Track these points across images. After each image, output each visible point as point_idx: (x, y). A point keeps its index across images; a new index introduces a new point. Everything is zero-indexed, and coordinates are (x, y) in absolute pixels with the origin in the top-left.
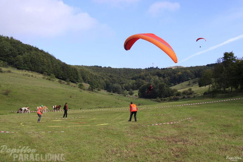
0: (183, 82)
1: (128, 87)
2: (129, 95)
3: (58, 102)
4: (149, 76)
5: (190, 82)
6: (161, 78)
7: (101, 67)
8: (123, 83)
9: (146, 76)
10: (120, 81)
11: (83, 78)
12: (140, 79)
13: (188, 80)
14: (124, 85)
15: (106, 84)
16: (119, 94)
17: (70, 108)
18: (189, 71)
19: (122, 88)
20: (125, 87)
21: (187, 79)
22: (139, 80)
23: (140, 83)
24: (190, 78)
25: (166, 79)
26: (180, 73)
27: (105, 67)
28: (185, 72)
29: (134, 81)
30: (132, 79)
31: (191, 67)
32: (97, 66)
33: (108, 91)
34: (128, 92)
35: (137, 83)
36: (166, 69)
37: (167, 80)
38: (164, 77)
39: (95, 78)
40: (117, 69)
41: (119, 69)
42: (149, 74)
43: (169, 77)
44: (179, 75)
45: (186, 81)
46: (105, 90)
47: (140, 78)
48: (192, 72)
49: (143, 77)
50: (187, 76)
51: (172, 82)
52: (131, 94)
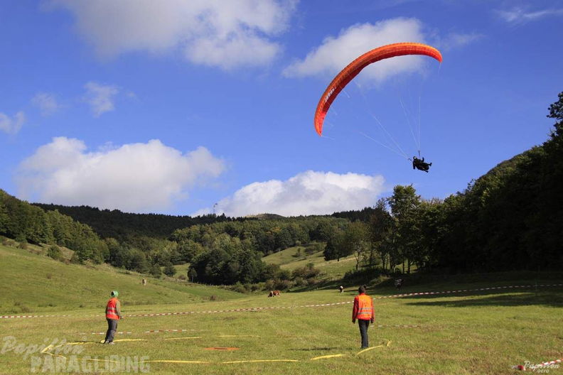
0: (283, 249)
1: (160, 257)
2: (164, 276)
3: (20, 289)
4: (209, 234)
5: (299, 250)
6: (237, 240)
8: (148, 249)
9: (202, 232)
10: (141, 242)
12: (189, 241)
13: (294, 245)
14: (152, 252)
15: (110, 250)
16: (141, 273)
17: (53, 304)
18: (296, 225)
19: (148, 260)
20: (152, 256)
21: (291, 244)
22: (187, 243)
23: (189, 248)
24: (298, 242)
25: (248, 241)
26: (277, 230)
28: (290, 229)
29: (175, 245)
30: (171, 239)
31: (301, 218)
33: (115, 266)
34: (162, 268)
35: (181, 249)
37: (250, 243)
38: (242, 238)
40: (134, 215)
41: (139, 215)
42: (210, 230)
43: (254, 237)
44: (276, 234)
45: (291, 246)
46: (106, 262)
47: (188, 238)
48: (303, 228)
49: (195, 235)
50: (293, 236)
51: (260, 249)
52: (170, 273)
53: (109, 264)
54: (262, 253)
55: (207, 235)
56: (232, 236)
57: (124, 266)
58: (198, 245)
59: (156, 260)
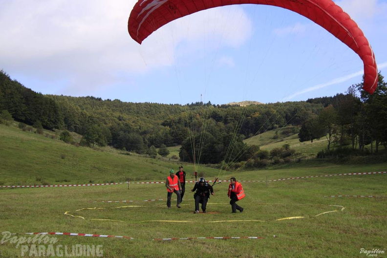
0: (262, 132)
1: (155, 140)
2: (158, 156)
4: (197, 119)
5: (276, 133)
6: (221, 124)
7: (100, 99)
8: (145, 133)
9: (191, 118)
10: (138, 127)
11: (66, 120)
12: (180, 126)
13: (273, 128)
14: (148, 136)
15: (112, 134)
16: (139, 154)
19: (145, 143)
20: (148, 139)
21: (270, 127)
22: (178, 127)
23: (180, 132)
24: (276, 125)
25: (231, 125)
26: (257, 115)
27: (108, 100)
28: (268, 114)
29: (168, 128)
30: (164, 124)
31: (278, 104)
32: (92, 98)
33: (117, 148)
34: (157, 150)
35: (173, 133)
36: (229, 105)
37: (233, 127)
38: (226, 122)
39: (90, 121)
40: (132, 104)
41: (136, 104)
42: (198, 117)
43: (236, 122)
44: (255, 118)
45: (269, 130)
46: (110, 144)
47: (179, 123)
48: (281, 113)
49: (185, 121)
50: (271, 121)
51: (242, 132)
52: (164, 154)
53: (112, 147)
54: (243, 136)
55: (194, 120)
56: (217, 121)
57: (124, 148)
58: (189, 130)
59: (153, 142)
